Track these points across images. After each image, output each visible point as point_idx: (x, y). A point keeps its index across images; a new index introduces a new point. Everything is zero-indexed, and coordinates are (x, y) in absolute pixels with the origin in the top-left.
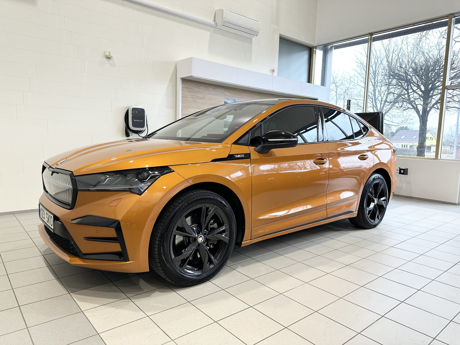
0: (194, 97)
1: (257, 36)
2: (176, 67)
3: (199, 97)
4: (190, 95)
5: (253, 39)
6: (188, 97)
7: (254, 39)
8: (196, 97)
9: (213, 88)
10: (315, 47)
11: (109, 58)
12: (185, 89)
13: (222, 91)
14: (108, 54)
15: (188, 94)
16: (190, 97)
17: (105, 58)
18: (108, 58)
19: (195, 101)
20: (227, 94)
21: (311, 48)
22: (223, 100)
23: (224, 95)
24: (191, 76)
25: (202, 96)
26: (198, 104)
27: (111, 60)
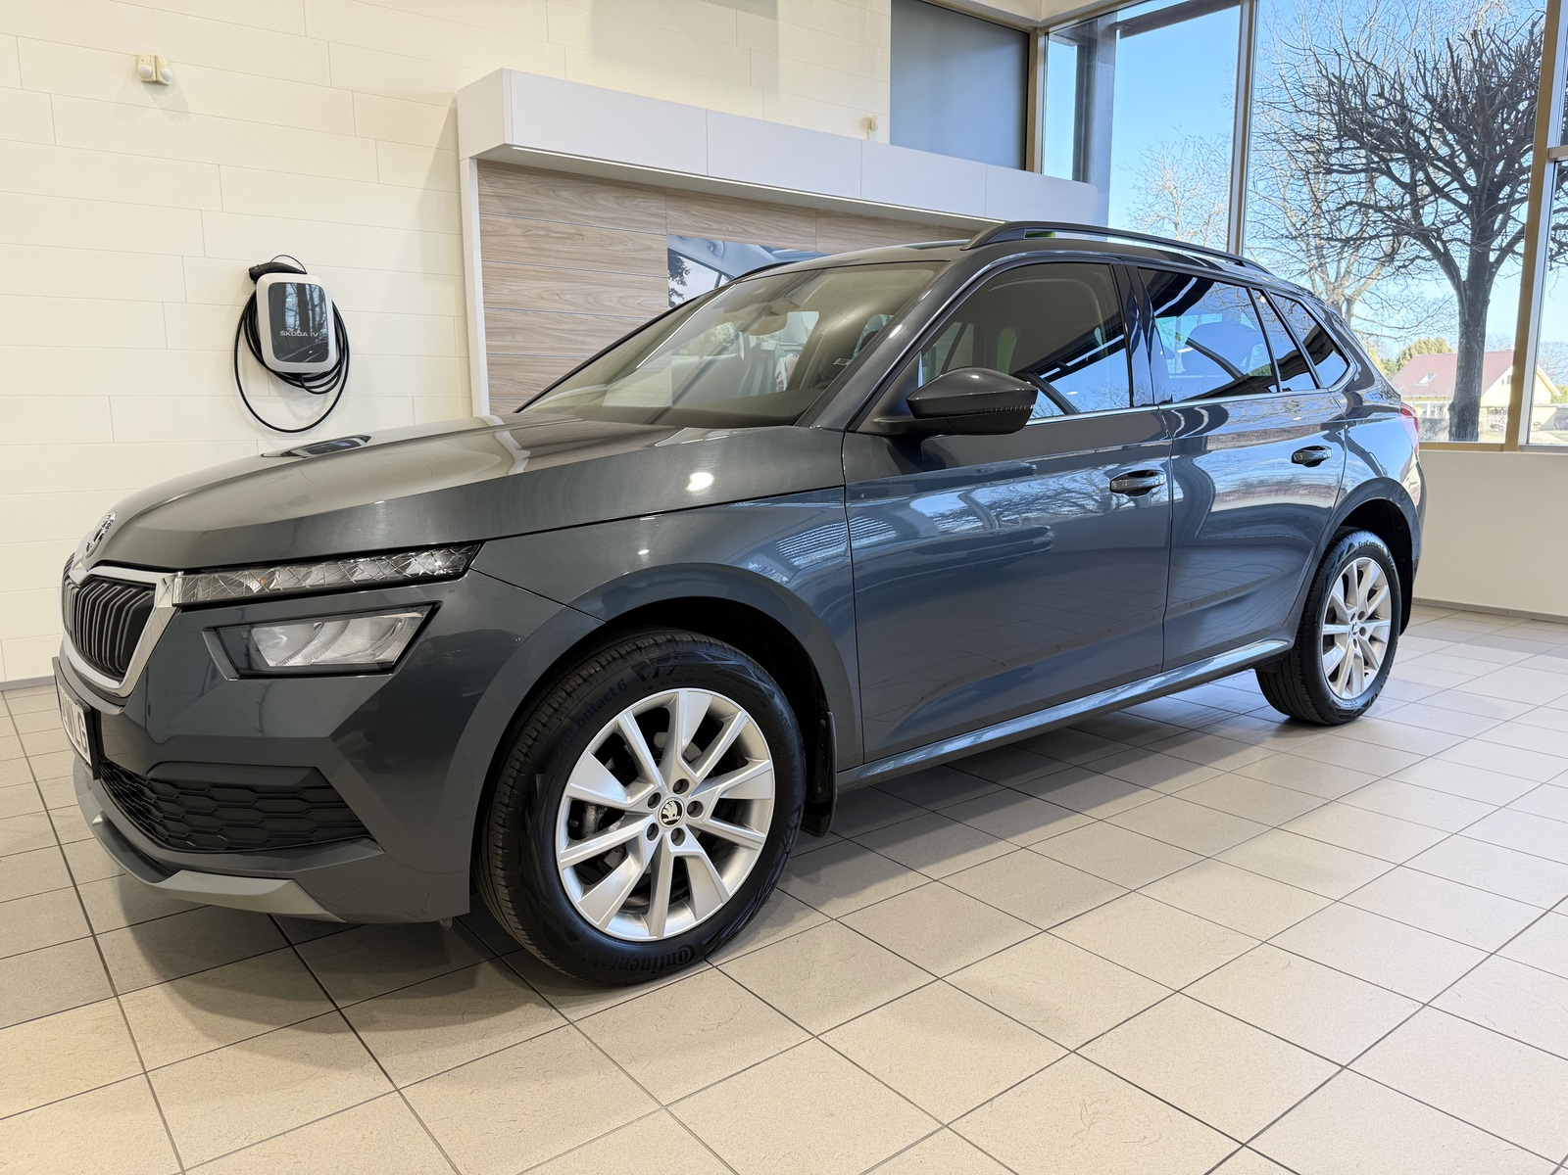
0: (535, 232)
2: (454, 114)
3: (556, 232)
4: (518, 226)
6: (509, 235)
8: (542, 233)
9: (617, 197)
10: (1041, 29)
11: (157, 82)
12: (497, 202)
13: (654, 205)
14: (150, 68)
15: (509, 220)
16: (518, 231)
17: (141, 85)
18: (154, 83)
19: (542, 249)
20: (680, 217)
21: (1028, 35)
22: (659, 244)
23: (663, 221)
24: (505, 146)
25: (570, 229)
26: (551, 261)
27: (167, 90)
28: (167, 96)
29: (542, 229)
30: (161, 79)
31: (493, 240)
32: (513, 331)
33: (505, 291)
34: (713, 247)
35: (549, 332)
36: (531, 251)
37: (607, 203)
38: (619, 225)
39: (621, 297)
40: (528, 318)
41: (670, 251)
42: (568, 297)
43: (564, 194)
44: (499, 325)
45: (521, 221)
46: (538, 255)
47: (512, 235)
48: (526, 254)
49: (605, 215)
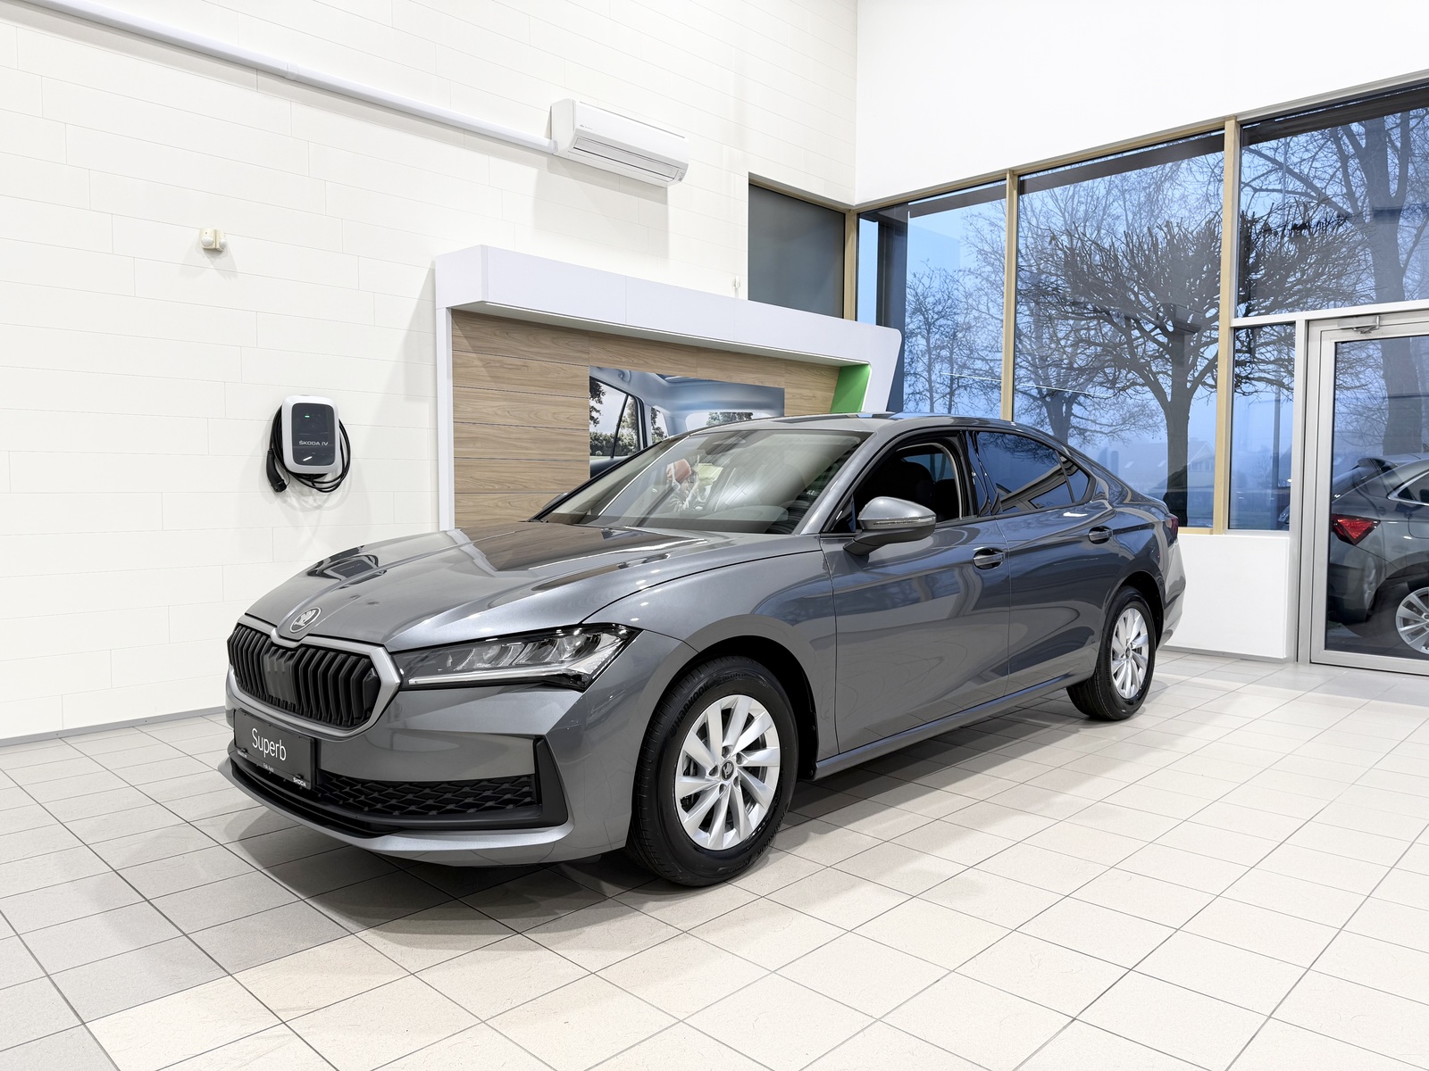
0: (493, 364)
1: (680, 180)
2: (432, 272)
3: (508, 365)
4: (481, 360)
5: (669, 188)
6: (473, 367)
7: (674, 189)
8: (497, 365)
9: (554, 338)
10: (854, 212)
12: (464, 341)
13: (580, 345)
14: (212, 239)
15: (474, 355)
16: (479, 363)
17: (202, 252)
18: (214, 250)
19: (498, 377)
20: (599, 354)
21: (844, 214)
22: (585, 373)
23: (586, 356)
24: (481, 302)
25: (518, 362)
26: (505, 387)
27: (221, 256)
28: (220, 261)
29: (498, 361)
30: (218, 247)
31: (462, 370)
32: (474, 439)
33: (469, 409)
34: (622, 375)
35: (500, 440)
36: (489, 379)
37: (547, 343)
38: (554, 358)
39: (554, 413)
40: (487, 430)
41: (592, 379)
42: (517, 413)
44: (464, 435)
45: (481, 356)
46: (495, 382)
47: (476, 367)
48: (484, 381)
49: (544, 351)
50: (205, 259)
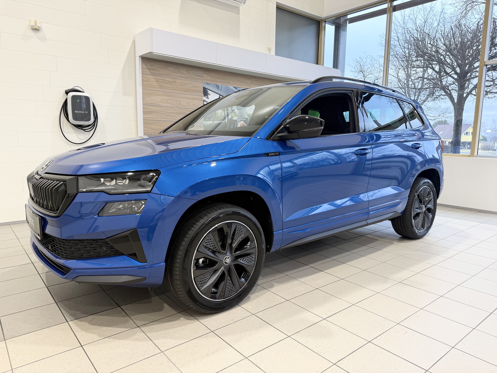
0: (160, 81)
1: (244, 3)
2: (134, 42)
3: (167, 81)
5: (241, 8)
8: (162, 81)
9: (187, 70)
10: (323, 20)
11: (36, 29)
12: (148, 71)
13: (199, 73)
14: (34, 24)
15: (151, 77)
16: (154, 80)
17: (31, 30)
19: (162, 86)
20: (207, 77)
21: (319, 22)
22: (200, 86)
23: (202, 78)
24: (150, 52)
25: (171, 80)
26: (165, 90)
27: (39, 32)
28: (39, 34)
29: (162, 79)
30: (37, 28)
31: (146, 83)
32: (152, 112)
33: (150, 99)
34: (218, 87)
35: (164, 113)
36: (158, 87)
37: (184, 72)
38: (187, 79)
39: (188, 102)
40: (157, 108)
41: (204, 88)
42: (170, 102)
43: (170, 68)
44: (147, 110)
45: (155, 77)
46: (161, 88)
47: (152, 81)
48: (156, 88)
49: (183, 76)
50: (32, 33)
